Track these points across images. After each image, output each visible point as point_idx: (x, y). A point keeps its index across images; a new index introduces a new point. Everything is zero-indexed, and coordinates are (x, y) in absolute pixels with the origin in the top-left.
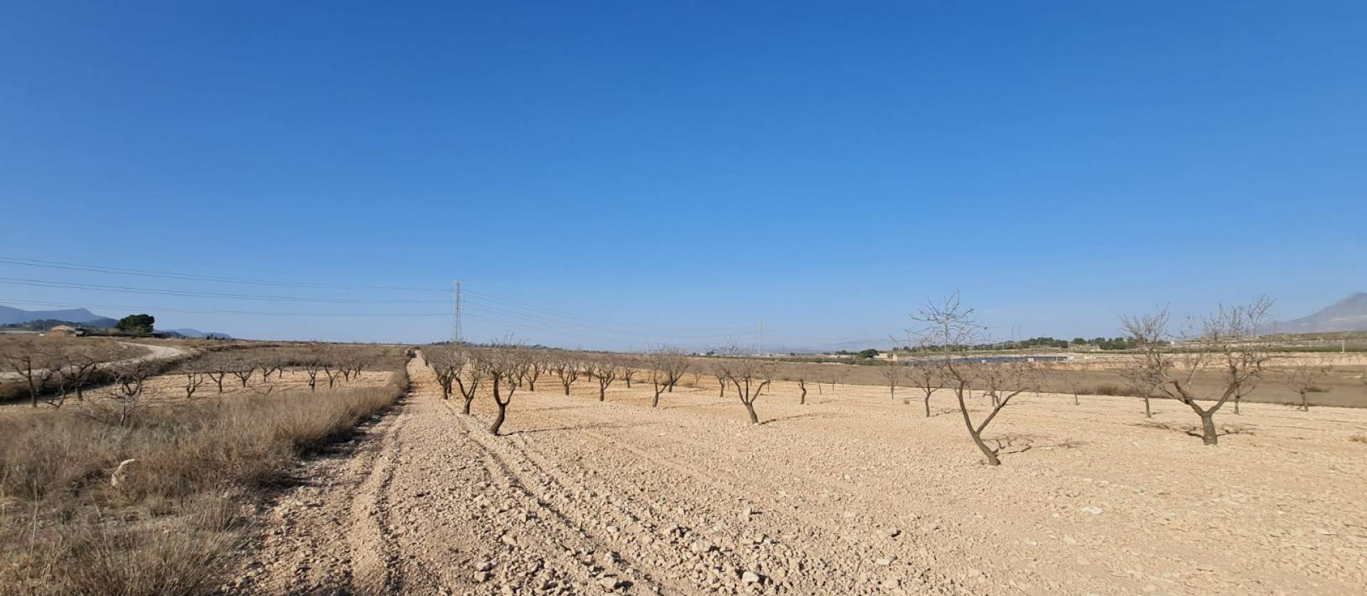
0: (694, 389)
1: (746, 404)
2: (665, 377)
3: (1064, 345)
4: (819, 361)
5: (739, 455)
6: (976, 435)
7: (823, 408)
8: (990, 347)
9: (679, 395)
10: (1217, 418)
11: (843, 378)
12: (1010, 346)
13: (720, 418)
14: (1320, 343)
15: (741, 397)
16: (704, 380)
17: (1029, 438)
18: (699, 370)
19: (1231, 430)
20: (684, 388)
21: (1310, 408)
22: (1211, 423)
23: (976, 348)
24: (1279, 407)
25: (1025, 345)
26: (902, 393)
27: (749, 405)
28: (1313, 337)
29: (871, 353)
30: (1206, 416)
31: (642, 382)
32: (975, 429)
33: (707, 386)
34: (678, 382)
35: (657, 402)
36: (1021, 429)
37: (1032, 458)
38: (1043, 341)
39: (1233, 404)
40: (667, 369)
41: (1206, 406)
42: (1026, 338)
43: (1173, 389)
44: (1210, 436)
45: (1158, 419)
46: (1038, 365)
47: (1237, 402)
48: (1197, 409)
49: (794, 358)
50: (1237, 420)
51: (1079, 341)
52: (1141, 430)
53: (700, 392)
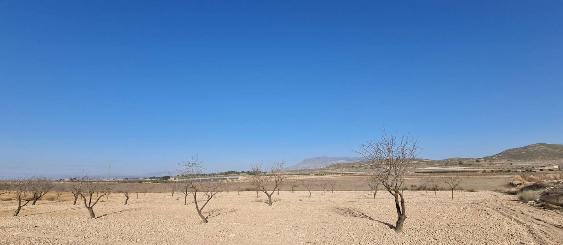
0: (55, 201)
1: (89, 208)
2: (30, 195)
3: (238, 173)
4: (140, 182)
5: (75, 238)
6: (199, 212)
7: (136, 206)
8: (214, 175)
9: (42, 206)
10: (272, 197)
11: (151, 190)
12: (221, 174)
13: (68, 218)
14: (298, 173)
15: (85, 203)
16: (64, 195)
17: (220, 210)
18: (62, 189)
19: (276, 200)
20: (47, 201)
21: (294, 192)
22: (271, 199)
23: (210, 175)
24: (288, 192)
25: (226, 173)
26: (176, 195)
27: (90, 208)
28: (296, 171)
29: (167, 178)
30: (269, 196)
31: (10, 199)
32: (199, 210)
33: (65, 198)
34: (43, 198)
35: (18, 212)
36: (218, 207)
37: (219, 218)
38: (231, 172)
39: (278, 192)
40: (34, 189)
41: (269, 193)
42: (227, 171)
43: (262, 188)
44: (270, 203)
45: (260, 199)
46: (230, 181)
47: (279, 191)
48: (267, 194)
49: (127, 180)
50: (277, 197)
51: (243, 172)
52: (254, 203)
53: (59, 203)
